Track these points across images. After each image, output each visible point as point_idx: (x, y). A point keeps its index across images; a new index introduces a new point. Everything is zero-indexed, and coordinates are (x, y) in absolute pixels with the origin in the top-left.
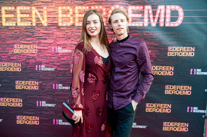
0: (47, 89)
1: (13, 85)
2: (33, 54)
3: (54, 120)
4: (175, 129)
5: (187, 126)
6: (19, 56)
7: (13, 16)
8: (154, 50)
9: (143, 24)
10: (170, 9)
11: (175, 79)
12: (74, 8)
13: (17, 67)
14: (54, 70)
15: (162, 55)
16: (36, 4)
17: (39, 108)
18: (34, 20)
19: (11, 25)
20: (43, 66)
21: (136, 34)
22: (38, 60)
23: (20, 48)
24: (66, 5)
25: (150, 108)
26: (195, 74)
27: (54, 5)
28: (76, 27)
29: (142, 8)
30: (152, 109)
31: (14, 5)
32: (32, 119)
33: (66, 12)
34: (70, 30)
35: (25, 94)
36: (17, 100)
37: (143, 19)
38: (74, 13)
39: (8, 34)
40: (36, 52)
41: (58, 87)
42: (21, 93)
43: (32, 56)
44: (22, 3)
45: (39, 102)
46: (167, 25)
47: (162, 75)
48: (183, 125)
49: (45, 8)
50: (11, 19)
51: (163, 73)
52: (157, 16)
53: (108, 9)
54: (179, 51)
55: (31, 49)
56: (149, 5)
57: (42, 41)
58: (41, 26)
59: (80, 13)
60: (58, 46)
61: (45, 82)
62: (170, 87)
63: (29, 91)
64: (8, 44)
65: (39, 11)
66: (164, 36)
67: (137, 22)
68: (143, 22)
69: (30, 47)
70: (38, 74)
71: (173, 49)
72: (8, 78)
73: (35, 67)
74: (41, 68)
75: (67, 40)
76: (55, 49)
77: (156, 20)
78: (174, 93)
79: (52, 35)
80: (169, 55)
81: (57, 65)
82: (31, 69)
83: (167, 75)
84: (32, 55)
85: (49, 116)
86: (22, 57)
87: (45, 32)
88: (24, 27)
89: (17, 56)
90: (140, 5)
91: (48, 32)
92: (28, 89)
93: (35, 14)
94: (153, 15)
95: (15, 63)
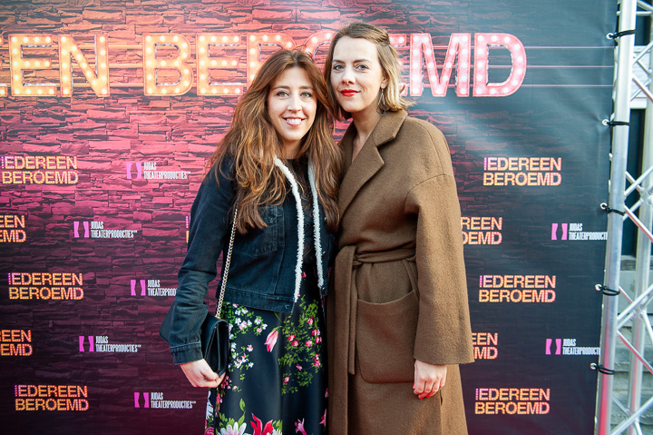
0: (113, 297)
1: (1, 287)
2: (64, 185)
3: (137, 395)
4: (511, 408)
5: (547, 398)
6: (19, 194)
9: (409, 91)
10: (485, 44)
11: (508, 257)
12: (193, 40)
13: (14, 229)
14: (132, 236)
15: (466, 183)
16: (73, 27)
17: (87, 358)
18: (66, 79)
20: (96, 225)
22: (82, 203)
23: (22, 167)
24: (167, 29)
26: (564, 237)
27: (129, 31)
28: (200, 99)
29: (402, 40)
31: (1, 32)
32: (66, 393)
33: (168, 52)
34: (182, 108)
35: (39, 314)
36: (15, 333)
37: (408, 73)
38: (194, 56)
40: (73, 179)
41: (147, 291)
42: (28, 311)
43: (62, 192)
44: (28, 25)
45: (87, 340)
46: (479, 92)
47: (470, 243)
48: (534, 396)
49: (102, 39)
51: (471, 238)
52: (448, 65)
53: (300, 44)
54: (516, 169)
55: (57, 170)
56: (424, 32)
57: (92, 144)
58: (89, 98)
59: (212, 56)
60: (144, 158)
61: (104, 274)
62: (495, 282)
63: (51, 305)
65: (82, 50)
66: (472, 126)
68: (408, 83)
69: (56, 164)
70: (80, 249)
71: (499, 164)
73: (72, 228)
74: (90, 230)
75: (174, 141)
76: (134, 170)
77: (446, 78)
78: (505, 299)
79: (123, 125)
80: (488, 184)
81: (142, 219)
82: (59, 236)
83: (484, 243)
84: (59, 188)
85: (120, 381)
86: (29, 195)
87: (103, 115)
88: (34, 99)
89: (12, 194)
90: (396, 33)
91: (111, 115)
92: (51, 298)
93: (69, 60)
94: (437, 64)
95: (6, 217)
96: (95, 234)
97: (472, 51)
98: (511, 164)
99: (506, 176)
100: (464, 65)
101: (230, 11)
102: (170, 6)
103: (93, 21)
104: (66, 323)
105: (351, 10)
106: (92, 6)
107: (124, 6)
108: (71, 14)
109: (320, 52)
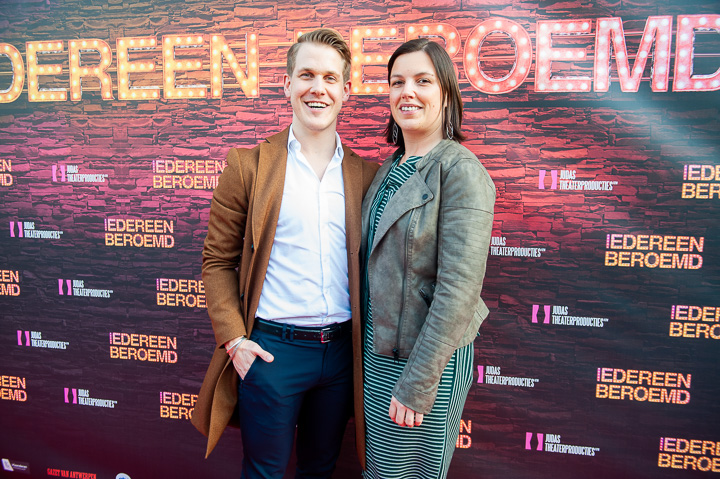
1: (149, 292)
2: (212, 190)
4: (704, 464)
6: (168, 199)
7: (151, 67)
8: (632, 177)
9: (592, 86)
10: (690, 28)
11: (709, 284)
12: (346, 35)
13: (163, 234)
15: (660, 195)
16: (224, 25)
18: (216, 80)
19: (144, 96)
21: (565, 121)
23: (172, 171)
24: (319, 24)
25: (613, 383)
27: (281, 27)
28: (353, 98)
29: (586, 26)
30: (620, 390)
31: (155, 33)
35: (185, 322)
36: (162, 340)
37: (592, 65)
39: (135, 128)
42: (174, 318)
44: (181, 25)
46: (681, 86)
47: (661, 266)
49: (253, 37)
50: (146, 77)
51: (662, 260)
52: (643, 54)
53: (465, 34)
55: (205, 174)
56: (614, 16)
58: (238, 99)
59: (366, 51)
62: (690, 313)
63: (197, 314)
64: (135, 160)
65: (233, 49)
66: (669, 127)
67: (568, 78)
68: (592, 76)
69: (204, 169)
71: (703, 173)
72: (134, 268)
77: (639, 70)
78: (702, 335)
79: (272, 128)
80: (687, 197)
83: (680, 267)
84: (207, 193)
86: (178, 200)
87: (253, 117)
88: (185, 101)
89: (162, 199)
90: (579, 18)
91: (260, 117)
92: (196, 306)
93: (219, 60)
94: (629, 53)
95: (156, 221)
97: (674, 37)
98: (718, 172)
99: (712, 188)
100: (663, 54)
101: (387, 1)
103: (244, 18)
104: (209, 332)
106: (244, 2)
107: (276, 1)
108: (222, 12)
109: (487, 42)
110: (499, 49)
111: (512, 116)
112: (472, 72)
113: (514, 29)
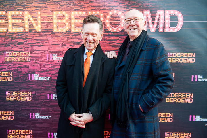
0: (41, 100)
1: (4, 96)
2: (25, 62)
3: (49, 133)
5: (190, 136)
6: (10, 65)
7: (4, 21)
10: (169, 14)
11: (176, 87)
12: (70, 13)
13: (8, 76)
14: (48, 79)
16: (29, 9)
17: (32, 121)
18: (27, 26)
20: (36, 75)
22: (31, 68)
23: (11, 56)
24: (61, 10)
26: (196, 80)
27: (48, 10)
28: (72, 33)
31: (5, 10)
32: (25, 133)
33: (62, 17)
34: (66, 36)
35: (16, 105)
36: (8, 112)
38: (70, 19)
40: (29, 60)
42: (12, 104)
44: (14, 8)
45: (32, 114)
46: (167, 30)
48: (185, 135)
49: (39, 13)
50: (2, 25)
52: (156, 21)
53: (105, 14)
54: (179, 57)
55: (23, 57)
56: (148, 10)
57: (35, 48)
58: (34, 33)
59: (76, 19)
60: (53, 53)
61: (39, 92)
62: (172, 95)
63: (21, 103)
65: (32, 17)
66: (164, 42)
69: (23, 55)
70: (31, 83)
71: (173, 55)
73: (28, 76)
74: (34, 77)
75: (63, 47)
76: (49, 57)
77: (155, 26)
78: (175, 101)
79: (46, 42)
80: (170, 62)
81: (52, 73)
82: (24, 79)
84: (25, 63)
85: (44, 129)
86: (13, 65)
87: (39, 38)
88: (16, 33)
89: (8, 65)
91: (42, 38)
92: (20, 100)
93: (28, 20)
94: (152, 21)
95: (6, 72)
96: (36, 79)
97: (164, 16)
98: (178, 55)
99: (176, 59)
100: (162, 21)
101: (82, 3)
102: (62, 2)
103: (36, 7)
104: (25, 108)
105: (123, 3)
106: (36, 2)
107: (47, 2)
108: (28, 4)
109: (112, 17)
110: (116, 19)
111: (120, 39)
112: (108, 25)
113: (120, 13)
